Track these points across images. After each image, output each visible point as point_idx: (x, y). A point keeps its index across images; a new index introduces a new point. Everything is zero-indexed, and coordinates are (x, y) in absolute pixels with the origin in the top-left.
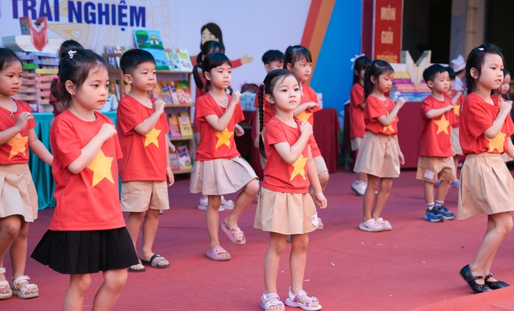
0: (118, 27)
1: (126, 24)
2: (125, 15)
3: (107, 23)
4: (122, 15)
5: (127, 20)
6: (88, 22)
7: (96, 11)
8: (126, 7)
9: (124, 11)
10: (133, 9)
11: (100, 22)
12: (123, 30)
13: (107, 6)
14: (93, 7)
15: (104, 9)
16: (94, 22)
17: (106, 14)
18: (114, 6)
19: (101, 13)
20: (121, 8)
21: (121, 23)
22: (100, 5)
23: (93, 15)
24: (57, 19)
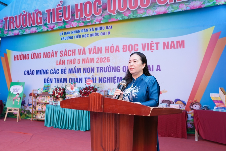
0: (113, 83)
1: (116, 82)
2: (116, 80)
3: (110, 82)
4: (114, 80)
5: (116, 81)
6: (104, 82)
7: (107, 79)
8: (116, 78)
9: (115, 79)
10: (118, 78)
11: (108, 82)
12: (115, 84)
13: (110, 78)
14: (106, 78)
15: (109, 79)
16: (106, 82)
17: (110, 80)
18: (112, 78)
19: (108, 80)
20: (114, 78)
21: (114, 82)
22: (108, 78)
23: (106, 80)
24: (96, 82)
